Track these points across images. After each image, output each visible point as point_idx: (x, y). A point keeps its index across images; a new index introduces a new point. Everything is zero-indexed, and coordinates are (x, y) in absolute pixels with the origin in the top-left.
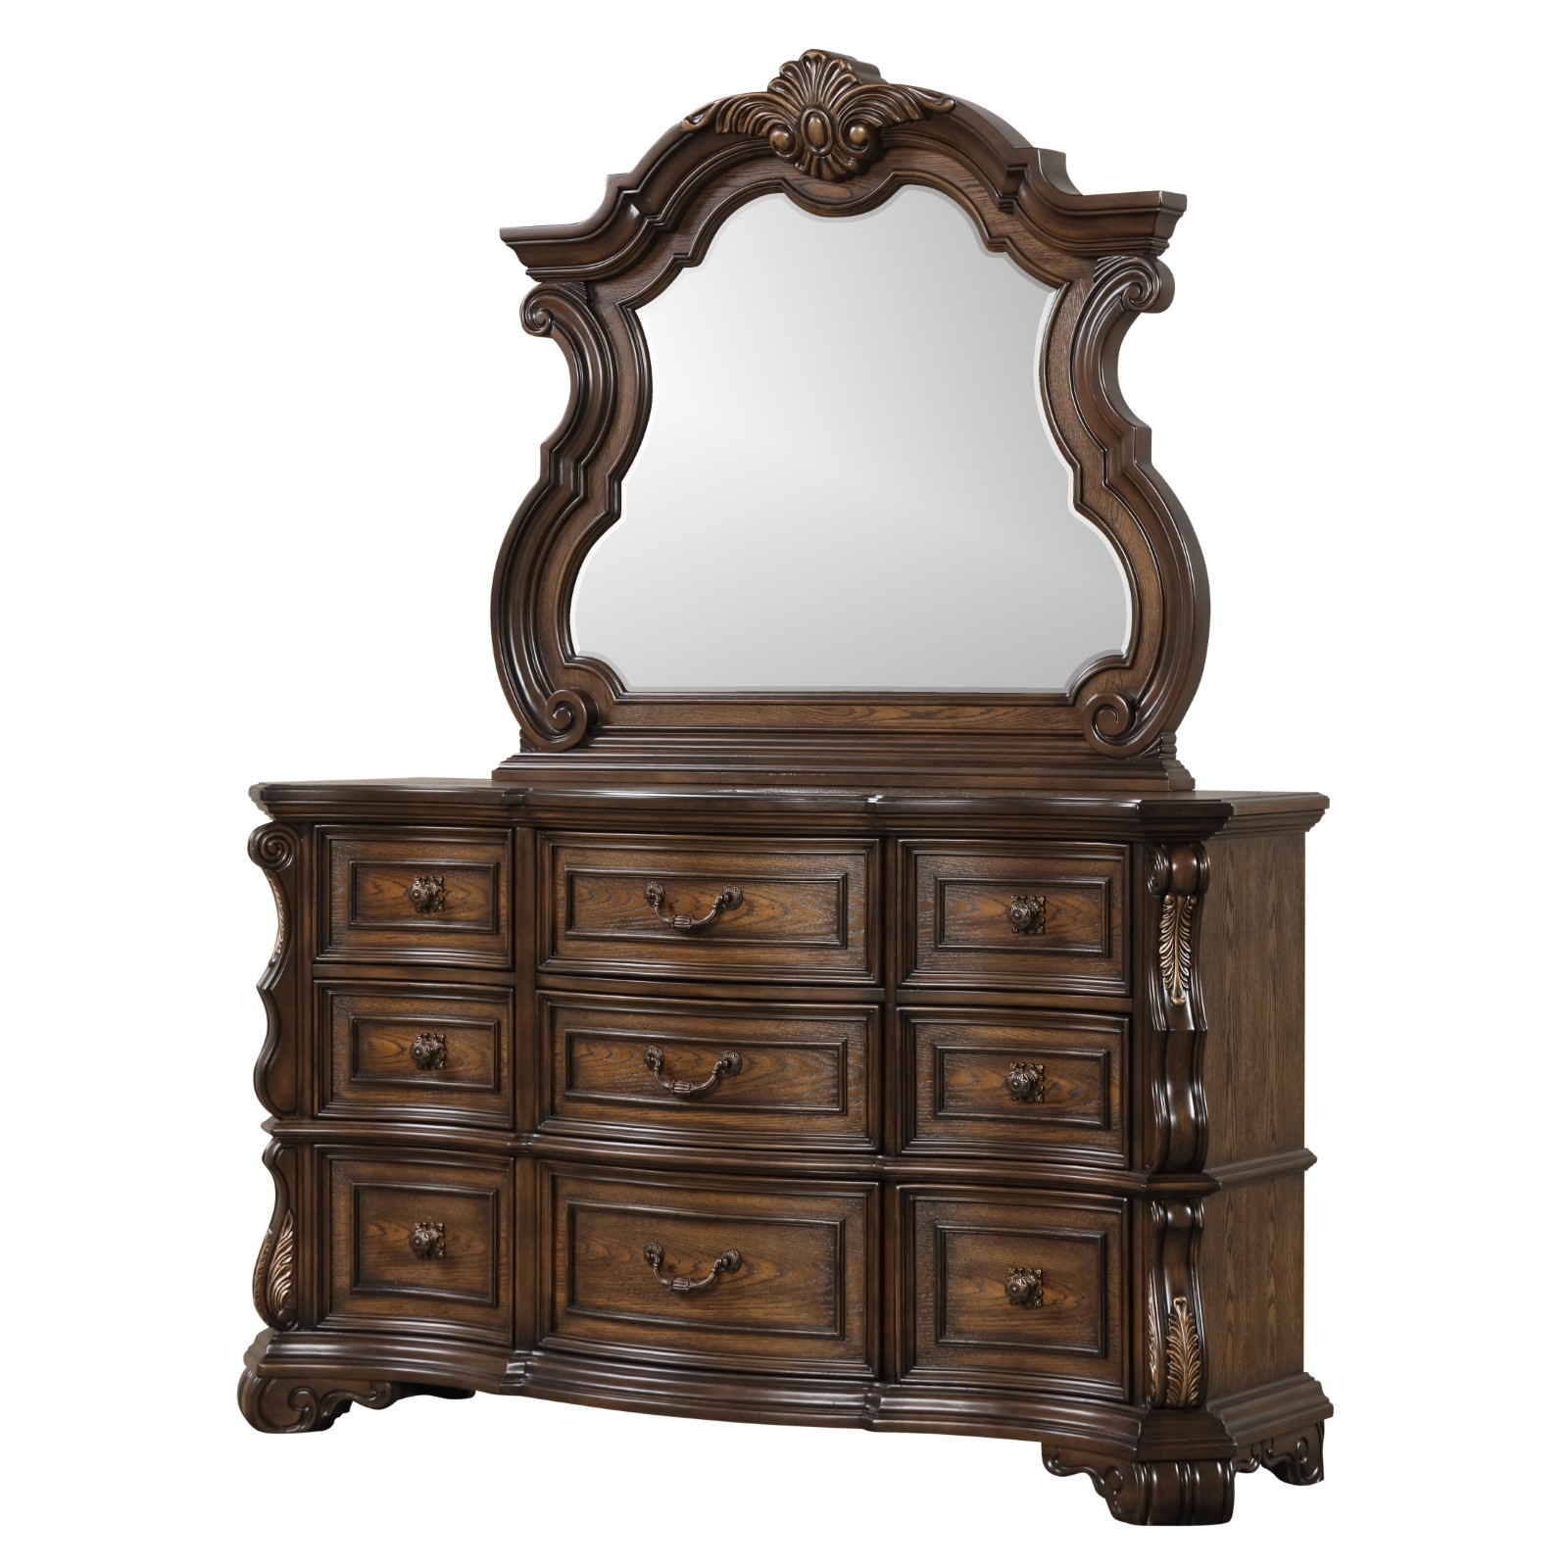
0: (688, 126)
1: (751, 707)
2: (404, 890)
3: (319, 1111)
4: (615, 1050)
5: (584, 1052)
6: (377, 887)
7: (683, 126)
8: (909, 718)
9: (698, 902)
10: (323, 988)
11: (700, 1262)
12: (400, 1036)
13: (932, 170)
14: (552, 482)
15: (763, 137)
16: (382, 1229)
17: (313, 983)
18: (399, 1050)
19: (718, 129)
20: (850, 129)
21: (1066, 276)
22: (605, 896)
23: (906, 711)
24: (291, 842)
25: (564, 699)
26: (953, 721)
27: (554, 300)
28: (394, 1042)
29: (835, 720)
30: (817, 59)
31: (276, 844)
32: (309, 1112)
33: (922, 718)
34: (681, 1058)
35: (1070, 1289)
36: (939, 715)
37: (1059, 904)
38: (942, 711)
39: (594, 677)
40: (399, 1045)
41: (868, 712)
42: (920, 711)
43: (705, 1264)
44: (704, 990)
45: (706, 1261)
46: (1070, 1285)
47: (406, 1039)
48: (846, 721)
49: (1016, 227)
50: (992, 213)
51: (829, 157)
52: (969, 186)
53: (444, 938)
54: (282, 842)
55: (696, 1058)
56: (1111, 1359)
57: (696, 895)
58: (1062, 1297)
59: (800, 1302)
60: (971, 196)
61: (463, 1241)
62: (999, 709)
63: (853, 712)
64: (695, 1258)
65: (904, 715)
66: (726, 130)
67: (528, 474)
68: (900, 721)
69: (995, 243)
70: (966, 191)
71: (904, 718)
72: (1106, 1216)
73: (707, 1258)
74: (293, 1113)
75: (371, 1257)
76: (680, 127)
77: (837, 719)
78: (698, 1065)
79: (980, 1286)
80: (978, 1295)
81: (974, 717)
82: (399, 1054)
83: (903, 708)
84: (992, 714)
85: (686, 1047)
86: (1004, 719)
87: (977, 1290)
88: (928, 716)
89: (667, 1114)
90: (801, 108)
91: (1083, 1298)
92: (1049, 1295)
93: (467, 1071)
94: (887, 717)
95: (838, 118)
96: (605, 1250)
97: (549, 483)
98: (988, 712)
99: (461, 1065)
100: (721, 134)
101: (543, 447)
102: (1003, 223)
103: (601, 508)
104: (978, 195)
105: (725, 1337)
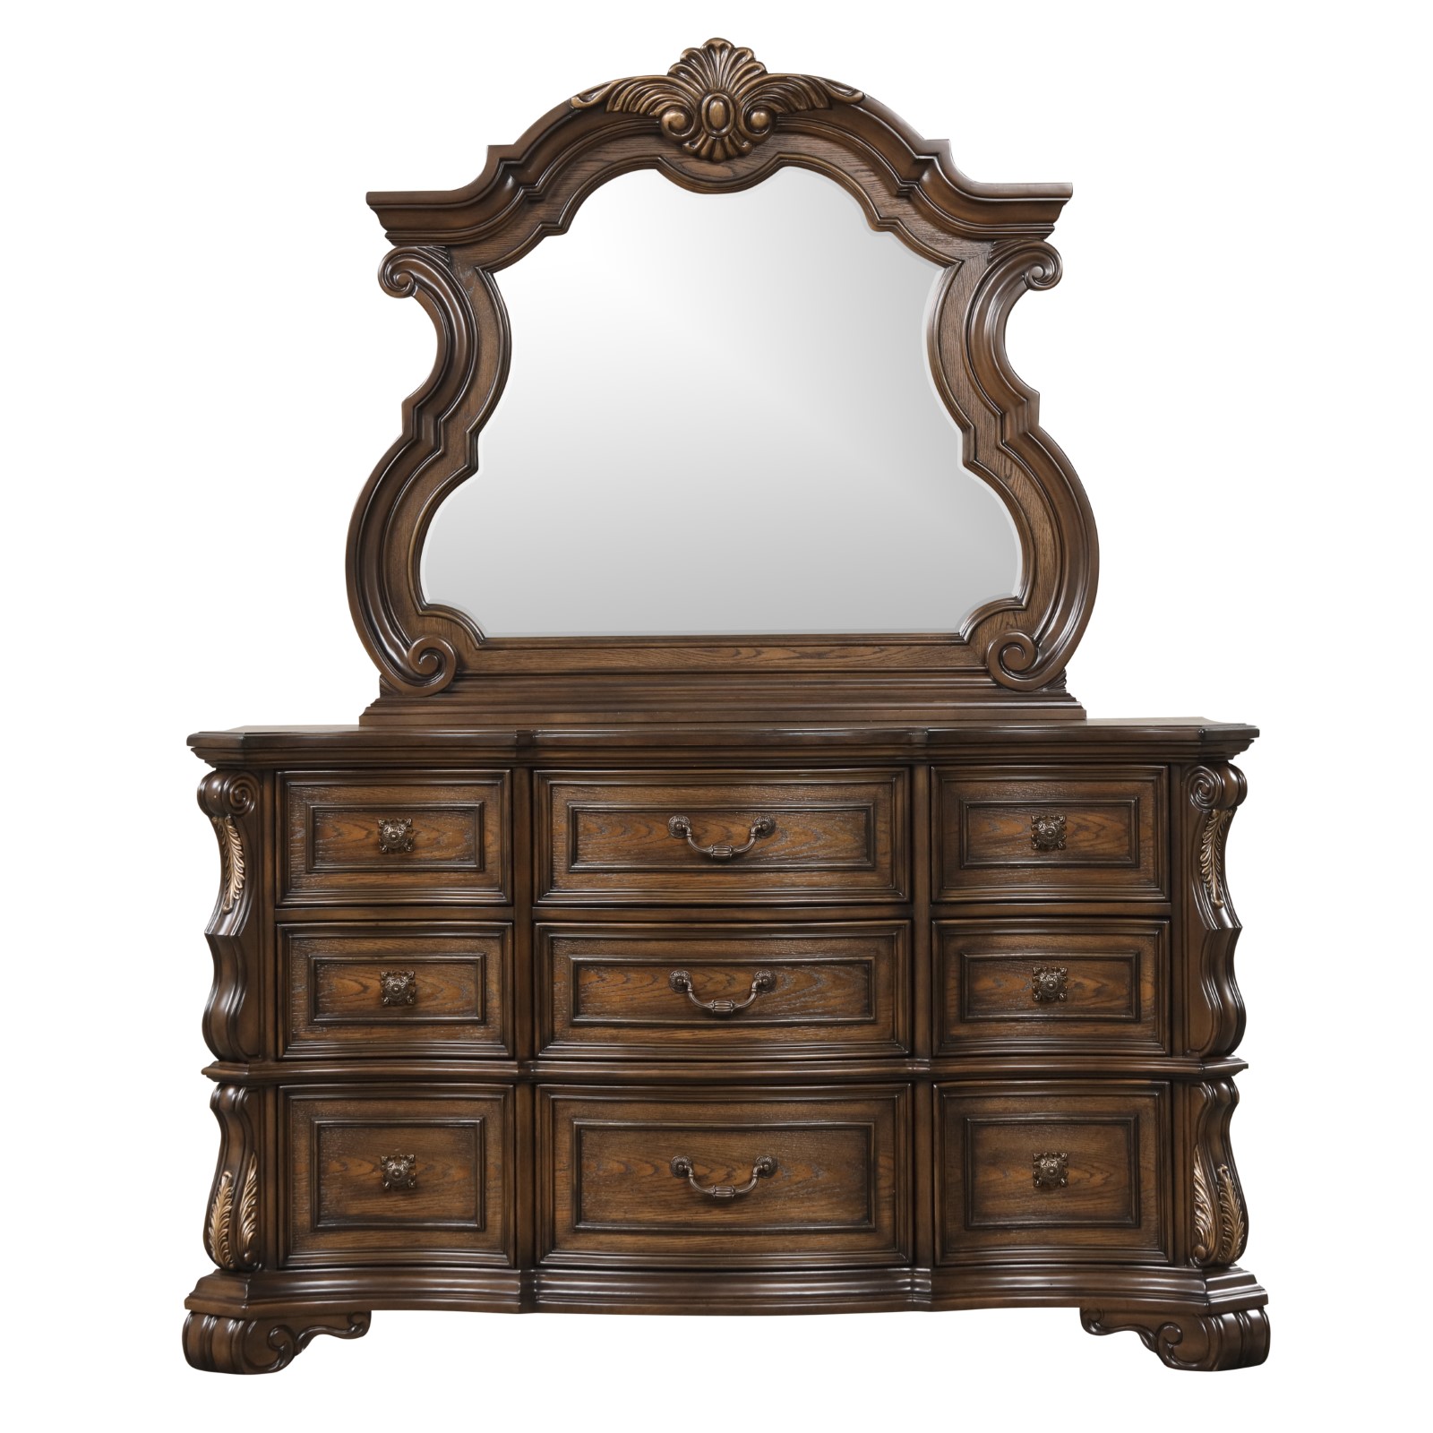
0: (578, 103)
1: (628, 650)
2: (365, 832)
3: (284, 1054)
4: (633, 975)
5: (595, 979)
6: (337, 830)
7: (573, 102)
8: (798, 658)
9: (730, 832)
10: (286, 931)
11: (734, 1170)
12: (362, 975)
13: (818, 155)
14: (415, 437)
15: (654, 117)
16: (344, 1164)
17: (276, 927)
18: (362, 988)
19: (608, 108)
20: (752, 114)
21: (958, 256)
22: (620, 830)
23: (794, 651)
24: (253, 789)
25: (425, 647)
26: (845, 660)
27: (415, 263)
28: (356, 981)
29: (720, 662)
30: (723, 47)
31: (242, 791)
32: (273, 1055)
33: (812, 657)
34: (711, 979)
35: (1097, 1168)
36: (832, 655)
37: (1080, 821)
38: (833, 651)
39: (453, 624)
40: (361, 984)
41: (754, 653)
42: (809, 652)
43: (739, 1171)
44: (739, 914)
45: (740, 1169)
46: (1096, 1165)
47: (369, 978)
48: (732, 662)
49: (906, 209)
50: (880, 195)
51: (727, 139)
52: (857, 171)
53: (413, 877)
54: (247, 789)
55: (728, 978)
56: (1143, 1228)
57: (727, 825)
58: (1088, 1175)
59: (834, 1200)
60: (859, 180)
61: (439, 1168)
62: (892, 648)
63: (739, 653)
64: (728, 1167)
65: (793, 655)
66: (617, 109)
67: (391, 430)
68: (788, 661)
69: (882, 223)
70: (855, 175)
71: (793, 658)
72: (1139, 1099)
73: (741, 1165)
74: (256, 1056)
75: (331, 1193)
76: (568, 103)
77: (722, 659)
78: (730, 984)
79: (1004, 1172)
80: (1004, 1180)
81: (868, 656)
82: (362, 992)
83: (792, 648)
84: (885, 653)
85: (716, 969)
86: (896, 658)
87: (1002, 1176)
88: (820, 656)
89: (697, 1032)
90: (703, 92)
91: (1111, 1175)
92: (1073, 1174)
93: (441, 1004)
94: (774, 657)
95: (742, 103)
96: (622, 1167)
97: (412, 438)
98: (882, 651)
99: (434, 1000)
100: (611, 112)
101: (406, 404)
102: (893, 206)
103: (461, 462)
104: (867, 179)
105: (761, 1238)
